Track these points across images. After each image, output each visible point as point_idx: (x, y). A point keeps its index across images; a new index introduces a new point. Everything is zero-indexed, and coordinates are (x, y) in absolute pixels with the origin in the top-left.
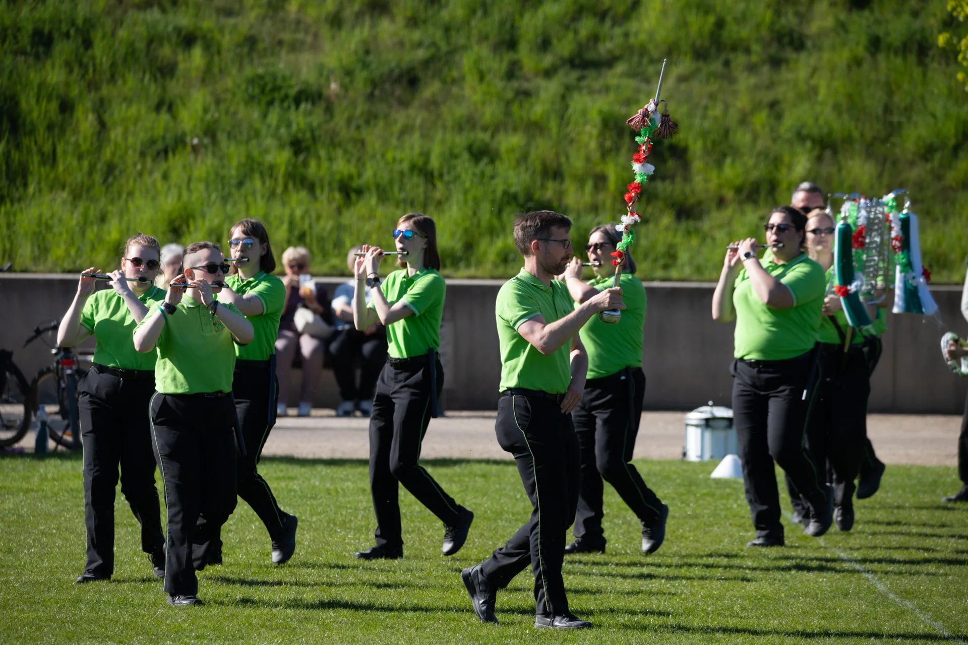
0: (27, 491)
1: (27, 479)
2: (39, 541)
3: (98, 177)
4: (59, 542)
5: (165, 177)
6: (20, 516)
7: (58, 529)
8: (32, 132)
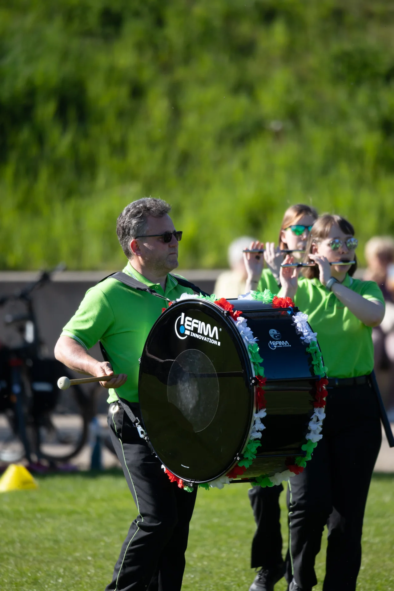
0: (70, 513)
1: (72, 499)
2: (70, 569)
3: (171, 168)
4: (92, 571)
5: (245, 165)
6: (56, 542)
7: (94, 556)
8: (101, 120)
